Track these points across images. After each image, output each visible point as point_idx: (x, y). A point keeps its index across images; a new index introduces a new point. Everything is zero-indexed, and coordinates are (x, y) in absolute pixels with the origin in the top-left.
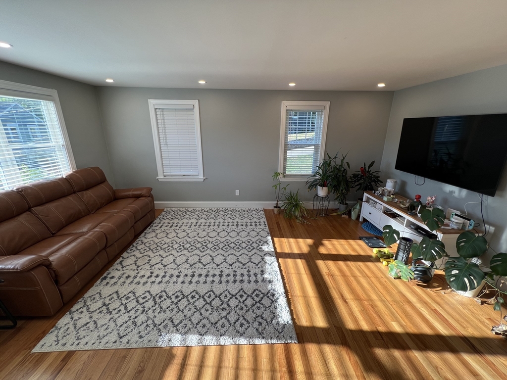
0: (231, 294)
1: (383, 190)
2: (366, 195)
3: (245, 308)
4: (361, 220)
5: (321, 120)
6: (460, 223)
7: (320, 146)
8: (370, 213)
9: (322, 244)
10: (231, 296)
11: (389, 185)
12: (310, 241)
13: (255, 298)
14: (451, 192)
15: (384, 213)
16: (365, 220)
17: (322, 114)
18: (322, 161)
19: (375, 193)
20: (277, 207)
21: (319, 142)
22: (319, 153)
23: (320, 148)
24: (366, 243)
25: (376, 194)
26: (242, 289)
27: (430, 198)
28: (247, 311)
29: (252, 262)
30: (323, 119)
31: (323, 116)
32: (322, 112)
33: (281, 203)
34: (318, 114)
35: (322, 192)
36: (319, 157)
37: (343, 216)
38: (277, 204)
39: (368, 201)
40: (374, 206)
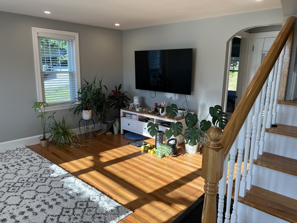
0: (56, 216)
1: (133, 105)
2: (122, 111)
3: (79, 217)
4: (122, 132)
5: (73, 49)
6: (181, 113)
7: (76, 73)
8: (129, 124)
9: (101, 157)
10: (57, 217)
11: (136, 101)
12: (90, 157)
13: (81, 207)
14: (171, 98)
15: (140, 120)
16: (125, 131)
17: (72, 44)
18: (80, 87)
19: (128, 108)
20: (44, 139)
21: (74, 70)
22: (76, 79)
23: (76, 75)
24: (134, 145)
25: (130, 109)
26: (63, 208)
27: (163, 103)
28: (82, 217)
29: (55, 188)
30: (74, 48)
31: (74, 45)
32: (72, 42)
33: (47, 135)
34: (69, 44)
35: (86, 115)
36: (76, 84)
37: (107, 134)
38: (44, 136)
39: (124, 116)
40: (130, 118)
